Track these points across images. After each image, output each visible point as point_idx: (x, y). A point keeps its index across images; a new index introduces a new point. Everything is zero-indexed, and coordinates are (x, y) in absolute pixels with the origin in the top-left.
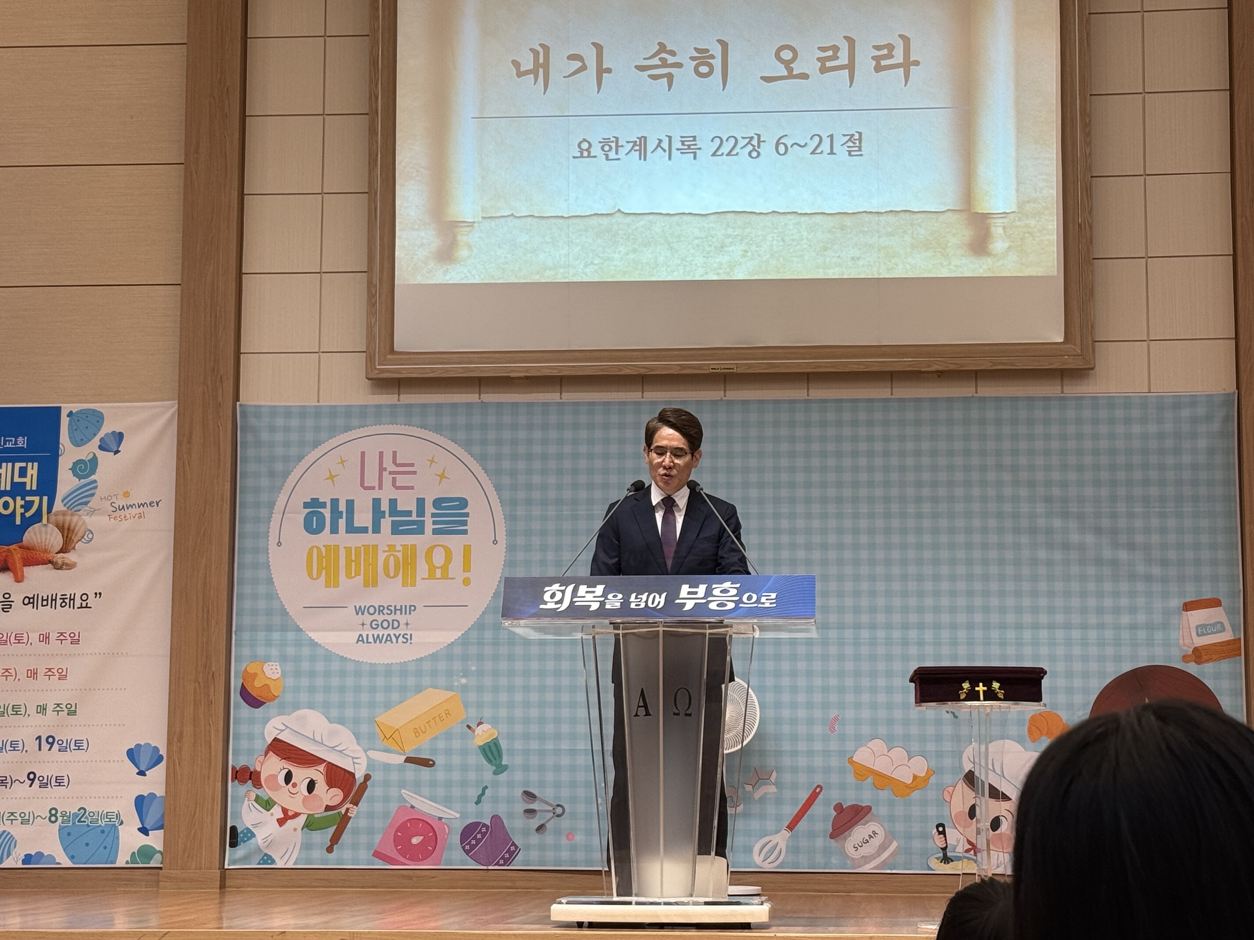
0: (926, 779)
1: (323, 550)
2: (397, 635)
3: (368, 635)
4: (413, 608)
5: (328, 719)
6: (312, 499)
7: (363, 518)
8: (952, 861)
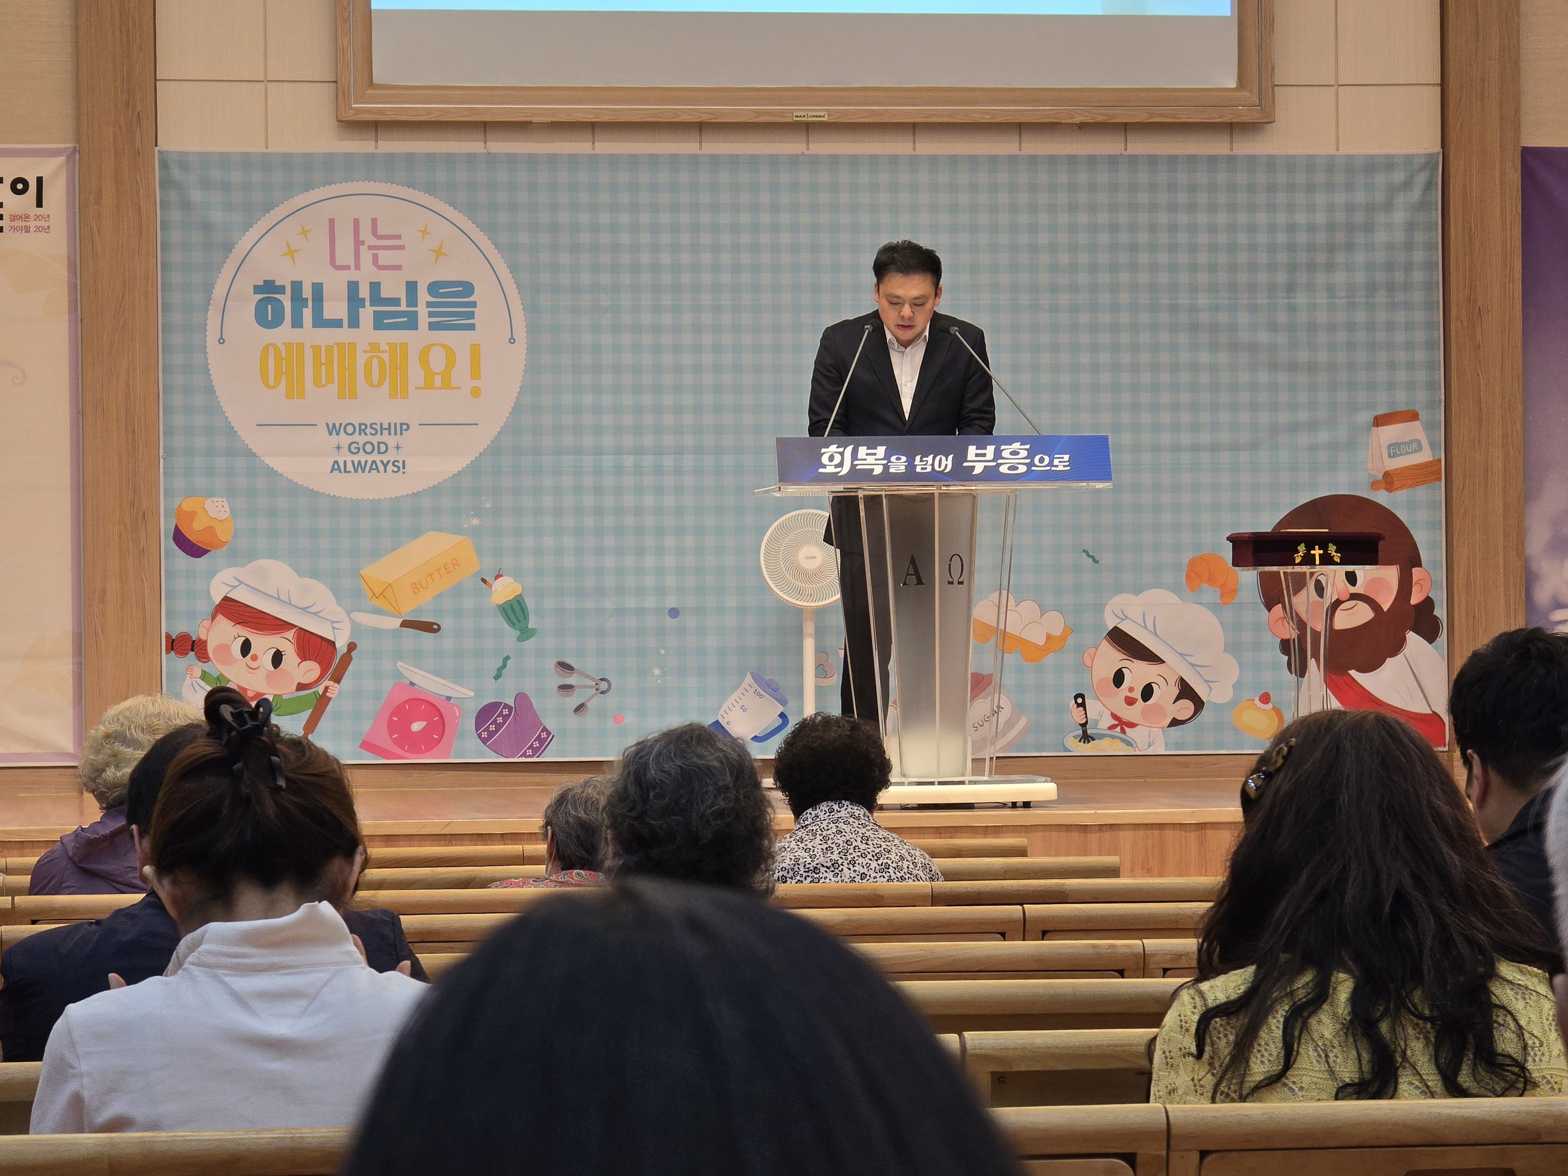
0: (1063, 638)
1: (283, 348)
2: (385, 463)
3: (345, 462)
4: (405, 427)
5: (298, 571)
6: (264, 281)
7: (336, 308)
8: (1093, 739)
